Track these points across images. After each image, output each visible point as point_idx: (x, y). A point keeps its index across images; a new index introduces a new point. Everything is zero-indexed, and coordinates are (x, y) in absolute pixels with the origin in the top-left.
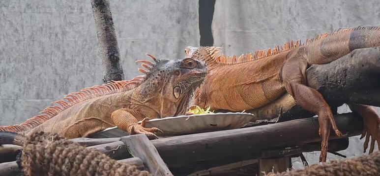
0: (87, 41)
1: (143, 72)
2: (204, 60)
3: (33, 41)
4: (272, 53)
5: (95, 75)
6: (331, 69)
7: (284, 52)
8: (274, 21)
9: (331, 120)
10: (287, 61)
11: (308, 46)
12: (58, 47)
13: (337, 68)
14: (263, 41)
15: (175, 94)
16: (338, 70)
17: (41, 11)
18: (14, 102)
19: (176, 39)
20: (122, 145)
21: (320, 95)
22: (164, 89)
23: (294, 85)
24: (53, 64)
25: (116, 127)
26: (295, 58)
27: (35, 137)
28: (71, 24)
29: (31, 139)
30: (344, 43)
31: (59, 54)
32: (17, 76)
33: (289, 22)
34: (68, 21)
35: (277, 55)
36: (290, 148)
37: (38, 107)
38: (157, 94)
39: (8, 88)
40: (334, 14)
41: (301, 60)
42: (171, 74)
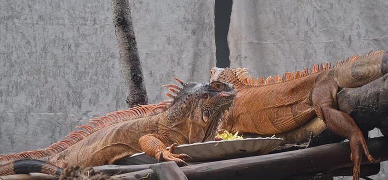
0: (100, 53)
1: (170, 95)
2: (231, 81)
3: (46, 53)
4: (300, 75)
5: (108, 87)
6: (363, 93)
7: (314, 75)
8: (291, 32)
9: (364, 146)
10: (317, 84)
11: (339, 68)
12: (71, 60)
13: (369, 92)
14: (280, 53)
15: (204, 118)
16: (370, 95)
17: (54, 23)
18: (26, 116)
19: (192, 51)
20: (152, 173)
21: (352, 119)
22: (192, 113)
23: (324, 109)
24: (66, 77)
25: (144, 153)
26: (325, 82)
27: (70, 172)
28: (84, 36)
29: (67, 174)
30: (376, 66)
31: (72, 66)
32: (30, 90)
33: (306, 33)
34: (81, 33)
35: (306, 77)
36: (321, 174)
37: (51, 120)
38: (184, 118)
39: (20, 102)
40: (352, 25)
41: (332, 83)
42: (199, 97)
